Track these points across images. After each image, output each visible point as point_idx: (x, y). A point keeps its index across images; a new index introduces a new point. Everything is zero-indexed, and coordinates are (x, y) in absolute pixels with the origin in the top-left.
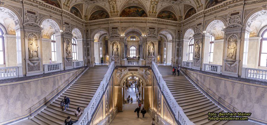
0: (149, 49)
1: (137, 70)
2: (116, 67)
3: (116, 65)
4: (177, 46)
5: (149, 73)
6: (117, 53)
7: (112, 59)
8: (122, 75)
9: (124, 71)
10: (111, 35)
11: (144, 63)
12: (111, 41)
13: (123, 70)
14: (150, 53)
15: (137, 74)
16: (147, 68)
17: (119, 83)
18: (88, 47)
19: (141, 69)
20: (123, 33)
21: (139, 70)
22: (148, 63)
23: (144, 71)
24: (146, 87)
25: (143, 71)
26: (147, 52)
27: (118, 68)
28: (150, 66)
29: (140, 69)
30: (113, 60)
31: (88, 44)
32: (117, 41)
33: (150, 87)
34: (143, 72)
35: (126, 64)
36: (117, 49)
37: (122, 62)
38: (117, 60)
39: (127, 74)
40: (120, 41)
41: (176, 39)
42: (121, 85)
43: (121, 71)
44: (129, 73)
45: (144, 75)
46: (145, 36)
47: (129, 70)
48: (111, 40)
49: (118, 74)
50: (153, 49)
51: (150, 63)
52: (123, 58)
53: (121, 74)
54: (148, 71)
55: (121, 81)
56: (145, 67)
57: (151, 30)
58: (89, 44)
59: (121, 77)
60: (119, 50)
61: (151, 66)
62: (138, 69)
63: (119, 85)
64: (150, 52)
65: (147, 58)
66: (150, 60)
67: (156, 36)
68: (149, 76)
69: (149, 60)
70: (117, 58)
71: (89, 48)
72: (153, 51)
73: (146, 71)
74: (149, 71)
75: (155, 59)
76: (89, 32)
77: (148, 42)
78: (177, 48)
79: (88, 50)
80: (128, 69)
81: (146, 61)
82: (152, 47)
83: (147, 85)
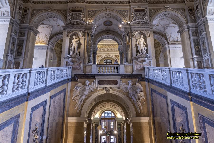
0: (136, 44)
1: (115, 83)
2: (73, 76)
3: (74, 74)
4: (193, 35)
5: (142, 88)
6: (77, 52)
7: (67, 62)
8: (86, 93)
9: (90, 84)
10: (69, 20)
11: (129, 69)
12: (68, 31)
13: (87, 83)
14: (140, 51)
15: (116, 91)
16: (135, 78)
17: (78, 111)
18: (22, 38)
19: (124, 80)
20: (90, 19)
21: (119, 82)
22: (137, 70)
23: (130, 84)
24: (137, 119)
25: (128, 84)
26: (134, 49)
27: (78, 78)
28: (141, 75)
29: (121, 81)
30: (69, 65)
31: (21, 34)
32: (80, 31)
33: (145, 120)
34: (129, 87)
35: (94, 70)
36: (79, 45)
37: (87, 68)
38: (77, 64)
39: (96, 90)
40: (84, 32)
41: (187, 23)
42: (82, 115)
43: (84, 84)
44: (99, 89)
45: (131, 92)
46: (129, 22)
47: (101, 83)
48: (69, 29)
49: (77, 91)
50: (144, 44)
51: (141, 70)
52: (88, 62)
53: (84, 90)
54: (137, 84)
55: (82, 105)
56: (131, 76)
57: (138, 13)
58: (24, 33)
59: (84, 97)
60: (82, 46)
61: (143, 74)
62: (117, 80)
63: (78, 115)
64: (139, 49)
65: (134, 60)
66: (141, 64)
67: (148, 22)
68: (142, 94)
69: (138, 64)
70: (77, 59)
71: (23, 41)
72: (146, 48)
73: (134, 84)
74: (140, 84)
75: (150, 62)
76: (30, 13)
77: (134, 33)
78: (194, 40)
79: (20, 45)
80: (97, 80)
81: (133, 66)
82: (142, 41)
83: (139, 115)
